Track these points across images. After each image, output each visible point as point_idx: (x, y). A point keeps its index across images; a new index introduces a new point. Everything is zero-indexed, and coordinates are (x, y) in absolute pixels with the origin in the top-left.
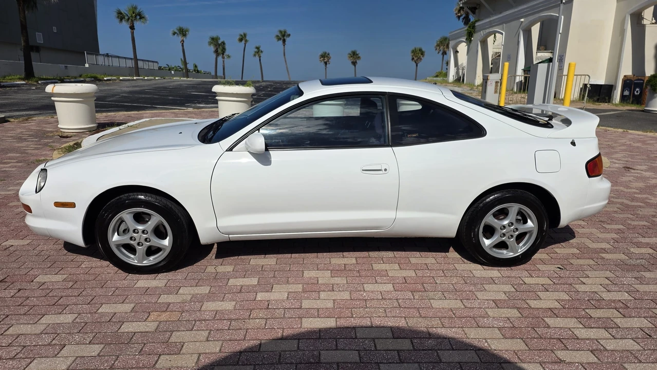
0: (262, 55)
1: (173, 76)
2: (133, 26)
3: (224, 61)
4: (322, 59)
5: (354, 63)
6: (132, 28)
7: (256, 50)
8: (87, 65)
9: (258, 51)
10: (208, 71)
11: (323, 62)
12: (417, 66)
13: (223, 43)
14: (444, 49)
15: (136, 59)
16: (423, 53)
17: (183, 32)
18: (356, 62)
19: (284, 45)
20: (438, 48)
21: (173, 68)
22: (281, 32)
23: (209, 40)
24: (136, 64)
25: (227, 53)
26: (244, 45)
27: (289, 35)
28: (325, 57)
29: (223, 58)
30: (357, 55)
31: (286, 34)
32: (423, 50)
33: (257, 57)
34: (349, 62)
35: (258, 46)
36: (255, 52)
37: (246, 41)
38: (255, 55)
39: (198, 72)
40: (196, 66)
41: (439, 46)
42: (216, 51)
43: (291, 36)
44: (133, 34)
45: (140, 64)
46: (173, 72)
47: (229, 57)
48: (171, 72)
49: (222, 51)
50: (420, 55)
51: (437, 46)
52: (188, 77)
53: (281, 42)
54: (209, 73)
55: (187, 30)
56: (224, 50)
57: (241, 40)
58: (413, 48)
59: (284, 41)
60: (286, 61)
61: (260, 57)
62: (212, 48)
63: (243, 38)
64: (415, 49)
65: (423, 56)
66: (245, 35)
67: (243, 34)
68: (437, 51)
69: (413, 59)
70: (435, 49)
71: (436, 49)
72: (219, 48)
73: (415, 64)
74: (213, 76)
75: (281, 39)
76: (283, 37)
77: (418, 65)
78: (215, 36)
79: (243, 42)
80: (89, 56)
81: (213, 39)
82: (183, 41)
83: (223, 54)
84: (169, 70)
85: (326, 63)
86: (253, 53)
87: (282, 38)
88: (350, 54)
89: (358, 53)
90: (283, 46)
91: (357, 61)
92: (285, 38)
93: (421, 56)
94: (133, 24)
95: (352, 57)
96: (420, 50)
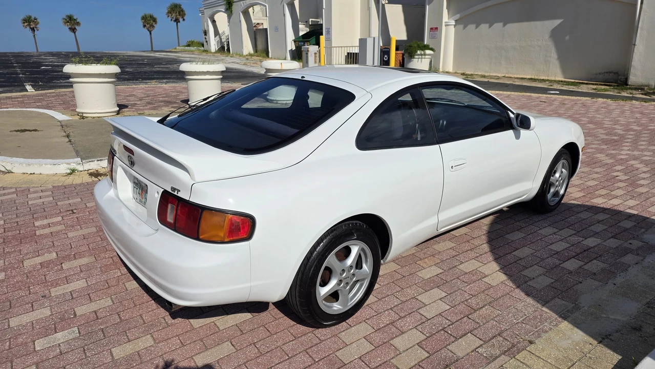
4: (26, 24)
5: (73, 30)
11: (28, 28)
12: (151, 34)
14: (176, 16)
16: (155, 20)
18: (75, 28)
20: (170, 15)
28: (30, 22)
30: (75, 20)
32: (155, 16)
34: (66, 28)
41: (171, 13)
50: (152, 21)
51: (168, 12)
58: (143, 14)
64: (146, 15)
65: (156, 23)
68: (170, 18)
69: (144, 26)
70: (166, 16)
71: (169, 16)
73: (148, 32)
77: (152, 32)
85: (33, 30)
88: (66, 20)
89: (75, 18)
91: (77, 27)
93: (154, 23)
95: (68, 22)
96: (151, 17)
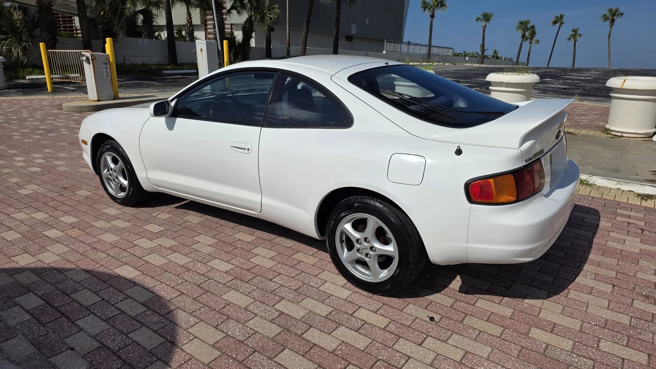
0: (578, 38)
1: (467, 62)
2: (433, 14)
3: (530, 47)
6: (432, 16)
7: (573, 33)
8: (384, 52)
9: (575, 34)
10: (510, 57)
13: (533, 27)
15: (430, 46)
17: (487, 17)
19: (611, 26)
21: (470, 54)
22: (611, 10)
23: (517, 24)
24: (430, 50)
25: (536, 38)
26: (558, 28)
27: (622, 14)
29: (531, 43)
31: (618, 13)
33: (572, 41)
35: (575, 28)
36: (572, 35)
37: (562, 23)
38: (569, 39)
39: (497, 58)
40: (496, 52)
42: (523, 36)
43: (623, 16)
44: (432, 22)
45: (434, 51)
46: (467, 58)
47: (538, 42)
48: (465, 59)
49: (531, 35)
52: (483, 64)
53: (608, 22)
54: (511, 59)
55: (491, 15)
56: (533, 34)
57: (555, 23)
59: (613, 21)
60: (609, 45)
61: (575, 41)
62: (520, 33)
63: (559, 20)
66: (562, 17)
67: (559, 16)
72: (528, 31)
74: (514, 62)
75: (608, 19)
76: (612, 16)
78: (524, 19)
79: (558, 24)
80: (387, 43)
81: (521, 23)
82: (485, 27)
83: (531, 39)
84: (465, 56)
86: (568, 36)
87: (611, 18)
90: (609, 27)
92: (615, 17)
94: (434, 13)
